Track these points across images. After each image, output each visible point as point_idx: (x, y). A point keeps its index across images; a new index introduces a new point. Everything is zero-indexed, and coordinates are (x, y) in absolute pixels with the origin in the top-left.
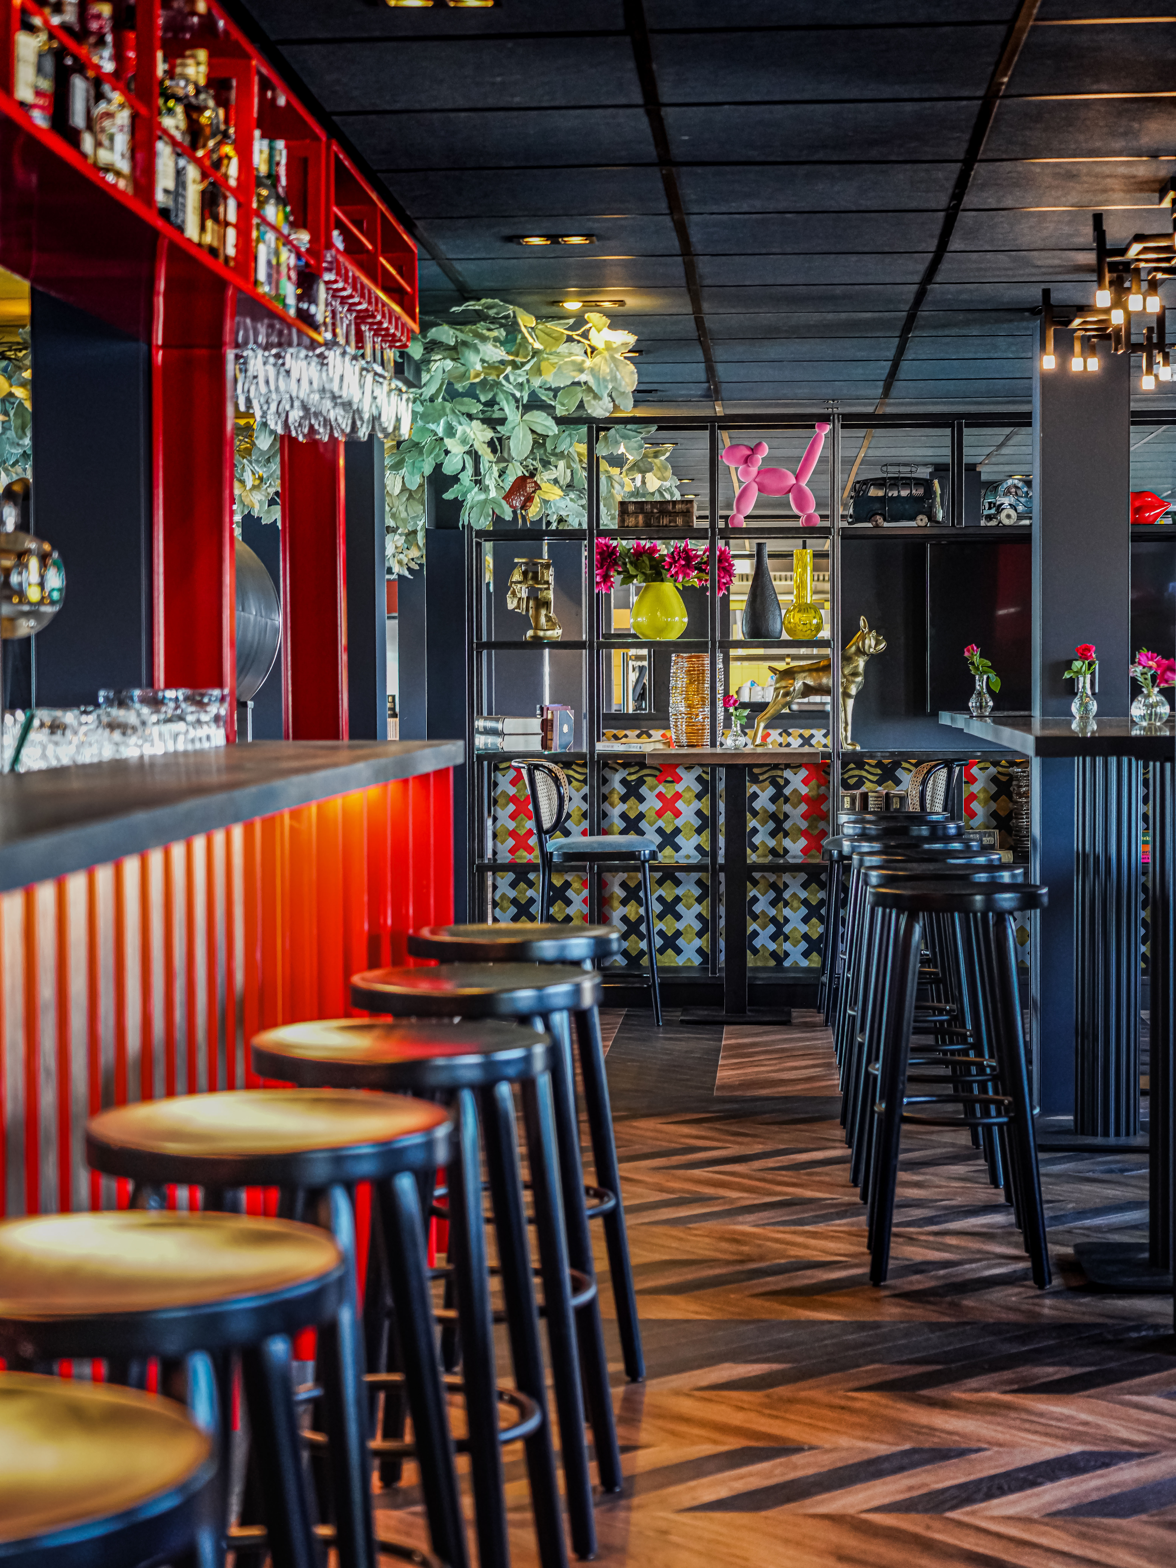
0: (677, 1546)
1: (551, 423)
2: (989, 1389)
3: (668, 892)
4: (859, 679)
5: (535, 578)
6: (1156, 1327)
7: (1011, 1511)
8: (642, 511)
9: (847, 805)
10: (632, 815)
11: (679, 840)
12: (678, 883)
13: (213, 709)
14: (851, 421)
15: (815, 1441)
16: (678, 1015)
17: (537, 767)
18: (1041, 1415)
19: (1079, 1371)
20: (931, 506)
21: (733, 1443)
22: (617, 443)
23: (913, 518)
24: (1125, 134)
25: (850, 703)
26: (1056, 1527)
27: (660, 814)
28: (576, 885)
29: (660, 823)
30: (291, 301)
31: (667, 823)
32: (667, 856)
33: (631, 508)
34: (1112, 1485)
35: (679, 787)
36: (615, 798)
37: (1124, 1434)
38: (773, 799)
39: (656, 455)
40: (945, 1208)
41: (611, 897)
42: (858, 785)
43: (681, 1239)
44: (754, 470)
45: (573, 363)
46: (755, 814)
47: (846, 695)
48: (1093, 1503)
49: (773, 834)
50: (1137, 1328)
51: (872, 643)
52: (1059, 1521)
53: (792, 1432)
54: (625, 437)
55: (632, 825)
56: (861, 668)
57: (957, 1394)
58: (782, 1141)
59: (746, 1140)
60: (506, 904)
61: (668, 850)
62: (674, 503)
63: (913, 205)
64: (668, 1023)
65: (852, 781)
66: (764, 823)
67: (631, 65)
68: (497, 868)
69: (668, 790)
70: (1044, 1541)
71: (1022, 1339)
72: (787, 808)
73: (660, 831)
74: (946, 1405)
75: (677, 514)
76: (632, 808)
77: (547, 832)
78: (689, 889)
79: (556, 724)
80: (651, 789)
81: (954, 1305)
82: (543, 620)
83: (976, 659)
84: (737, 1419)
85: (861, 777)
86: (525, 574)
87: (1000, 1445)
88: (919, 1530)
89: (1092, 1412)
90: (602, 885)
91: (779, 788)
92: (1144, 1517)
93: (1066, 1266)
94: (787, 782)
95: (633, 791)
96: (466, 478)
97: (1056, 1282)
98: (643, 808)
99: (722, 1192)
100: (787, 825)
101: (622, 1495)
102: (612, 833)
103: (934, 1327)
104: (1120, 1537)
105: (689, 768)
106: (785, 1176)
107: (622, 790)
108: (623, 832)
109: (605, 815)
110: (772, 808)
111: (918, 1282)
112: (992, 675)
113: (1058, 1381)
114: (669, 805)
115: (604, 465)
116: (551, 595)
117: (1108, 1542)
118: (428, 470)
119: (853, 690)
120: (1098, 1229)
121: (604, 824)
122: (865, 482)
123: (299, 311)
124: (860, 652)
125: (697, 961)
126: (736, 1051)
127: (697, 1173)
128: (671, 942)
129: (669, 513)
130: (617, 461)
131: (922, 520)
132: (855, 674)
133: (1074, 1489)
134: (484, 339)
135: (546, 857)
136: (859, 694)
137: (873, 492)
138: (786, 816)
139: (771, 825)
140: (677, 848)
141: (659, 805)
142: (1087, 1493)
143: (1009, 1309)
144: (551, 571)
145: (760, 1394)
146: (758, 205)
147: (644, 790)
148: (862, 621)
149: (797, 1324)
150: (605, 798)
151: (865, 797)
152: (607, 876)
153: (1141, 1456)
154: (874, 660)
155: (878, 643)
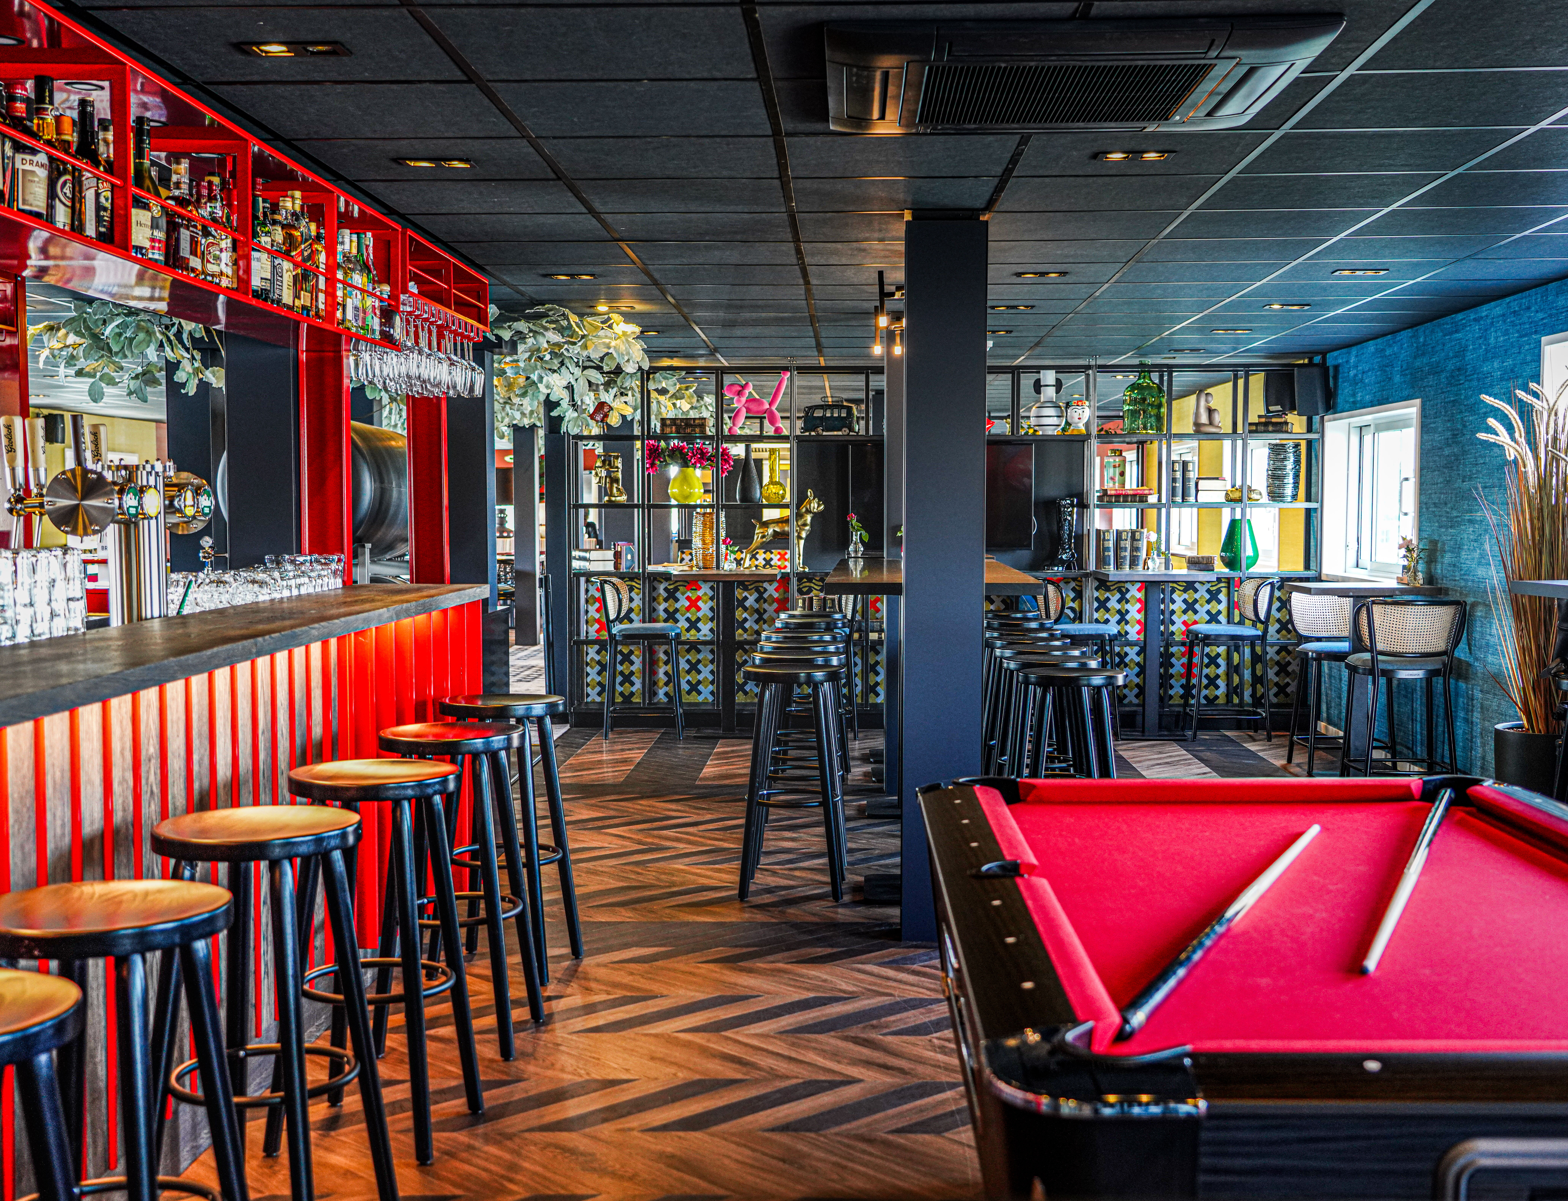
0: (563, 1052)
1: (599, 376)
2: (779, 961)
3: (693, 657)
4: (807, 528)
5: (610, 464)
6: (891, 925)
7: (759, 1031)
8: (675, 425)
9: (800, 605)
10: (671, 610)
11: (700, 625)
12: (699, 651)
13: (334, 566)
14: (803, 370)
15: (665, 992)
16: (693, 733)
17: (606, 582)
18: (802, 976)
19: (835, 950)
20: (851, 423)
21: (619, 994)
22: (660, 382)
23: (840, 430)
24: (880, 231)
25: (802, 542)
26: (780, 1039)
27: (688, 609)
28: (636, 653)
29: (688, 615)
30: (377, 327)
31: (692, 615)
32: (692, 635)
33: (668, 422)
34: (823, 1016)
35: (700, 593)
36: (661, 599)
37: (844, 986)
38: (757, 601)
39: (687, 389)
40: (804, 853)
41: (658, 660)
42: (808, 592)
43: (639, 873)
44: (744, 399)
45: (604, 343)
46: (745, 609)
47: (799, 537)
48: (810, 1026)
49: (757, 622)
50: (880, 925)
51: (815, 506)
52: (784, 1037)
53: (655, 987)
54: (665, 378)
55: (671, 616)
56: (809, 521)
57: (760, 965)
58: (723, 813)
59: (701, 812)
60: (593, 664)
61: (693, 632)
62: (694, 419)
63: (779, 262)
64: (687, 738)
65: (805, 590)
66: (751, 615)
67: (570, 194)
68: (589, 642)
69: (693, 595)
70: (770, 1048)
71: (811, 932)
72: (766, 606)
73: (688, 620)
74: (750, 971)
75: (696, 426)
76: (671, 606)
77: (613, 621)
78: (705, 655)
79: (624, 554)
80: (683, 594)
81: (783, 912)
82: (615, 490)
83: (854, 522)
84: (627, 980)
85: (810, 587)
86: (604, 462)
87: (768, 993)
88: (703, 1042)
89: (831, 974)
90: (652, 652)
91: (761, 594)
92: (832, 1033)
93: (856, 889)
94: (766, 590)
95: (671, 595)
96: (565, 404)
97: (846, 898)
98: (678, 605)
99: (675, 844)
100: (765, 616)
101: (545, 1024)
102: (659, 622)
103: (763, 925)
104: (813, 1045)
105: (705, 581)
106: (717, 835)
107: (665, 595)
108: (666, 621)
109: (654, 610)
110: (756, 606)
111: (767, 899)
112: (863, 532)
113: (821, 957)
114: (694, 604)
115: (654, 395)
116: (620, 475)
117: (806, 1048)
118: (542, 398)
119: (804, 535)
120: (886, 866)
121: (654, 615)
122: (810, 408)
123: (382, 332)
124: (808, 511)
125: (710, 699)
126: (722, 756)
127: (665, 832)
128: (694, 688)
129: (691, 426)
130: (663, 392)
131: (845, 431)
132: (805, 525)
133: (801, 1018)
134: (546, 329)
135: (612, 637)
136: (807, 536)
137: (818, 413)
138: (765, 611)
139: (756, 616)
140: (699, 630)
141: (687, 604)
142: (807, 1020)
143: (814, 915)
144: (620, 460)
145: (646, 965)
146: (685, 261)
147: (678, 595)
148: (809, 492)
149: (687, 924)
150: (654, 599)
151: (811, 599)
152: (656, 647)
153: (849, 998)
154: (816, 516)
155: (819, 506)
